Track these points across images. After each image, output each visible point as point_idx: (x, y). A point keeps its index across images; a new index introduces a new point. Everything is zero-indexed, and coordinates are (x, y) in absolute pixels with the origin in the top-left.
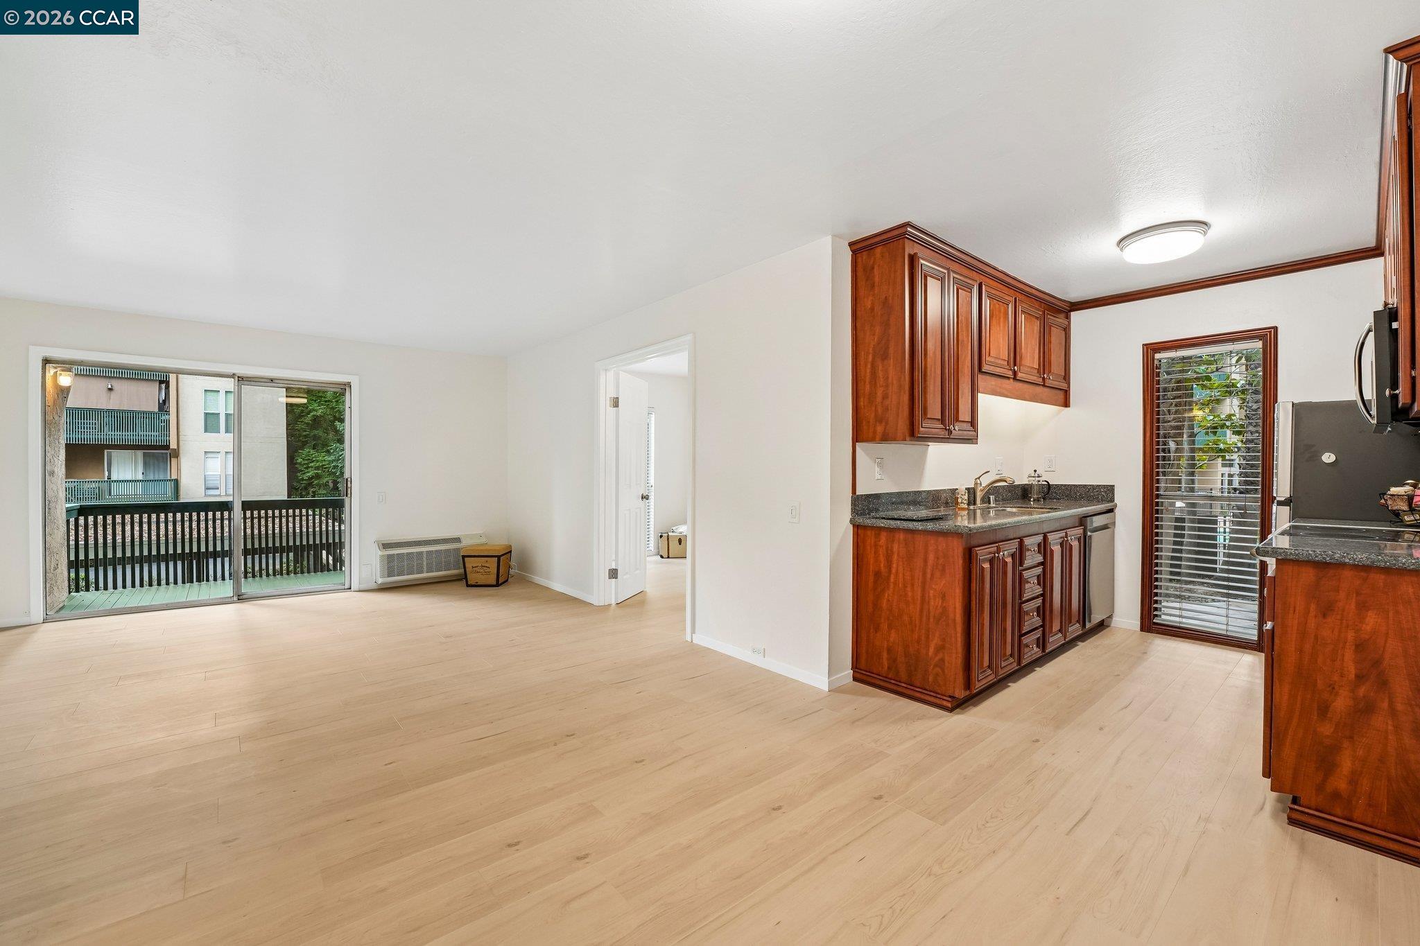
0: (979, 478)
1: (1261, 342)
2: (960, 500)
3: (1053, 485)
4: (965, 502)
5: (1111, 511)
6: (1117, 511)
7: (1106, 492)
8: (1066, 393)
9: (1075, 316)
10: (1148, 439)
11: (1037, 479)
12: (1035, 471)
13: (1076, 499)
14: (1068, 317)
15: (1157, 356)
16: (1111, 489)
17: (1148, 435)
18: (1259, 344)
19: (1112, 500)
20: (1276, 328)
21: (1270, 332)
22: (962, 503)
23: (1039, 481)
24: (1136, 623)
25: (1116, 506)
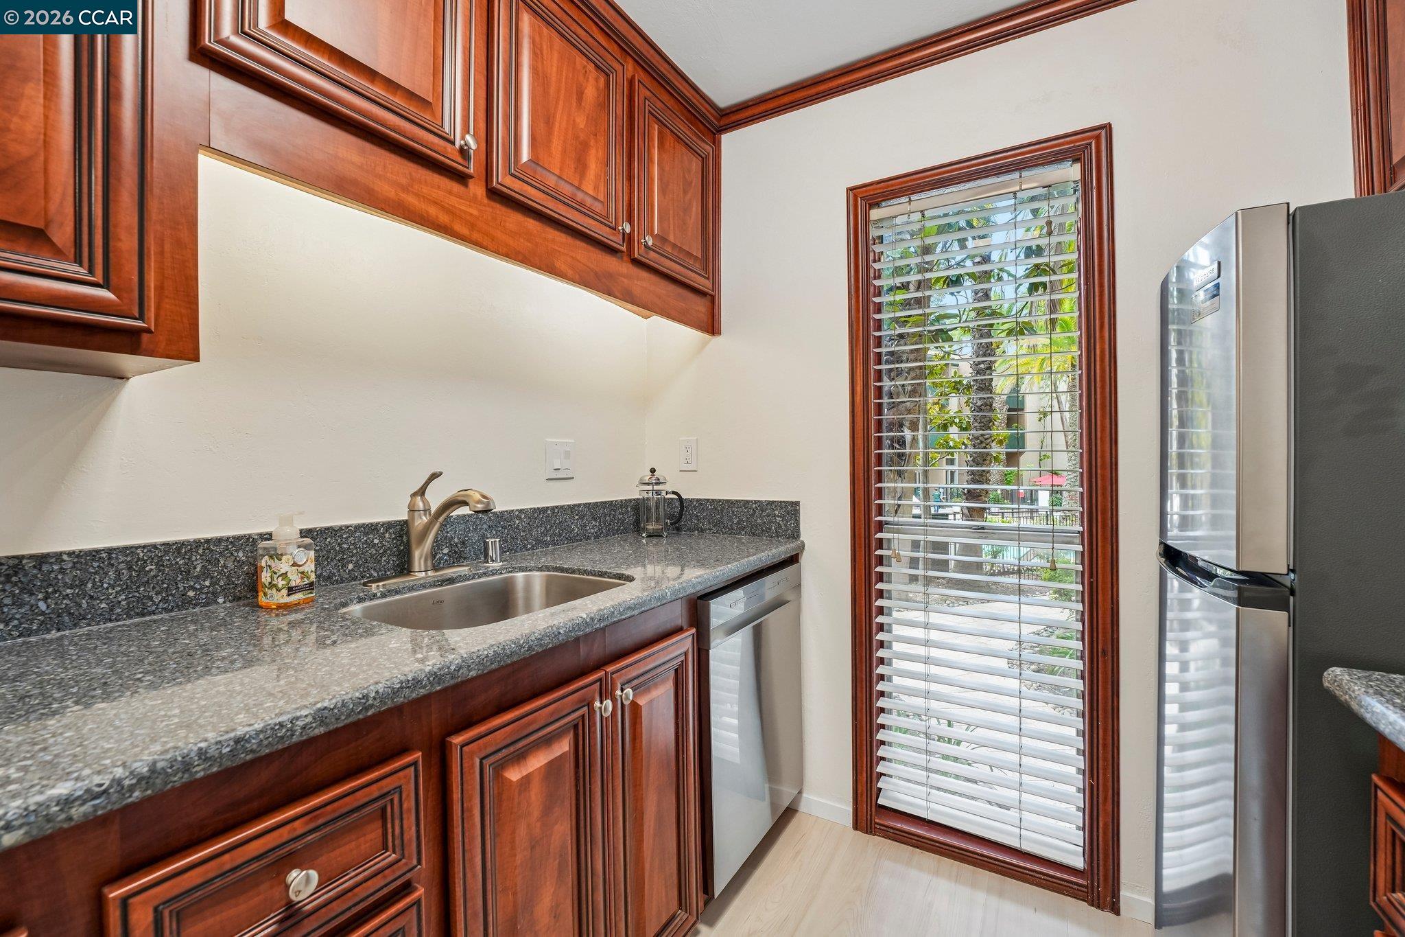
0: (422, 492)
1: (1078, 166)
2: (265, 577)
3: (692, 500)
4: (281, 583)
5: (793, 560)
6: (805, 559)
7: (783, 517)
8: (711, 298)
9: (728, 141)
10: (859, 398)
11: (656, 488)
12: (653, 471)
13: (731, 531)
14: (716, 144)
15: (875, 214)
16: (792, 509)
17: (859, 389)
18: (1072, 171)
19: (795, 535)
20: (1108, 128)
21: (1098, 138)
22: (272, 586)
23: (658, 493)
24: (845, 808)
25: (802, 547)
